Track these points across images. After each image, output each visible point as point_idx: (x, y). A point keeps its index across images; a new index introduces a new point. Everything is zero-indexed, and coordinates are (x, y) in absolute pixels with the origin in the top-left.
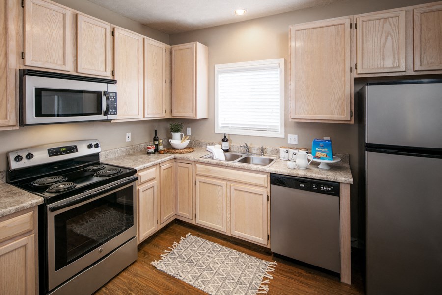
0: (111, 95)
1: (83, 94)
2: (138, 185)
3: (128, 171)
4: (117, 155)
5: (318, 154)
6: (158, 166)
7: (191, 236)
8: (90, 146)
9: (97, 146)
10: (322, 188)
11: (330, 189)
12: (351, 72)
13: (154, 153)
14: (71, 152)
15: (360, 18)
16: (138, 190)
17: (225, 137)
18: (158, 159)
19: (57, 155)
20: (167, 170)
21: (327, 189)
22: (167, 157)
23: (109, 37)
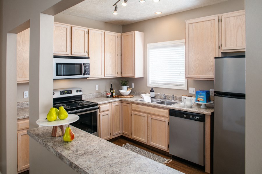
0: (87, 65)
1: (76, 65)
2: (100, 112)
3: (93, 104)
4: (91, 97)
5: (199, 99)
6: (111, 104)
7: (129, 144)
8: (77, 91)
9: (81, 91)
10: (195, 117)
11: (199, 118)
12: (219, 49)
13: (110, 97)
14: (69, 93)
15: (223, 16)
16: (100, 115)
17: (152, 89)
18: (111, 100)
19: (63, 94)
20: (116, 106)
21: (198, 118)
22: (116, 99)
23: (86, 35)
